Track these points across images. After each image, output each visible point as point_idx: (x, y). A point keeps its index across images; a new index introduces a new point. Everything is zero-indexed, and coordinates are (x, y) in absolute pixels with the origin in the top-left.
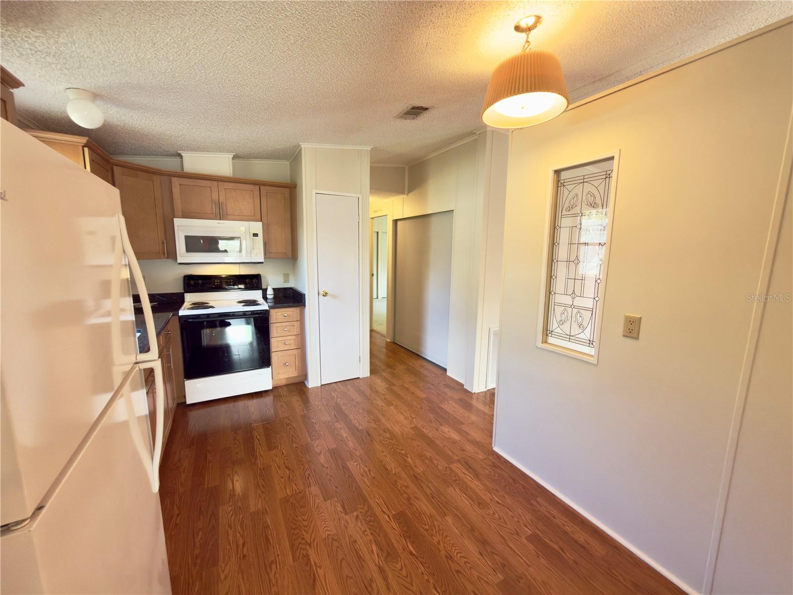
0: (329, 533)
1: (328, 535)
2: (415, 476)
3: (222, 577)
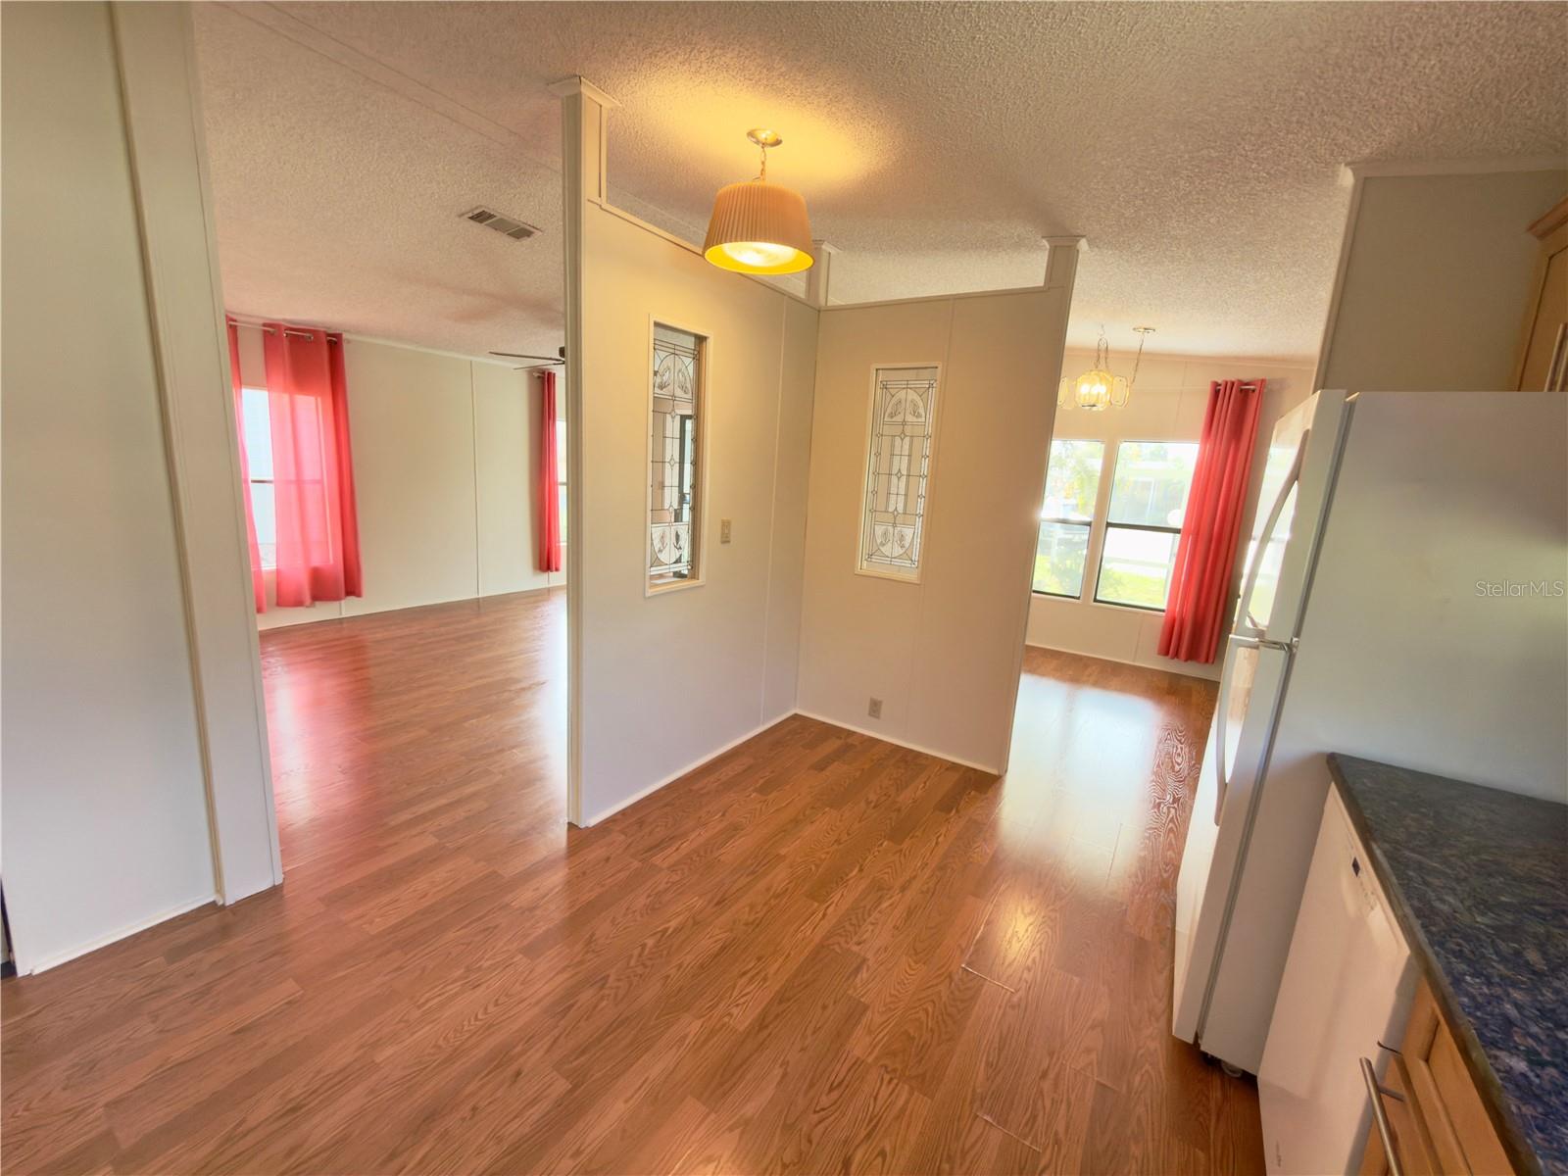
0: (913, 964)
1: (916, 962)
2: (718, 903)
3: (1093, 1056)
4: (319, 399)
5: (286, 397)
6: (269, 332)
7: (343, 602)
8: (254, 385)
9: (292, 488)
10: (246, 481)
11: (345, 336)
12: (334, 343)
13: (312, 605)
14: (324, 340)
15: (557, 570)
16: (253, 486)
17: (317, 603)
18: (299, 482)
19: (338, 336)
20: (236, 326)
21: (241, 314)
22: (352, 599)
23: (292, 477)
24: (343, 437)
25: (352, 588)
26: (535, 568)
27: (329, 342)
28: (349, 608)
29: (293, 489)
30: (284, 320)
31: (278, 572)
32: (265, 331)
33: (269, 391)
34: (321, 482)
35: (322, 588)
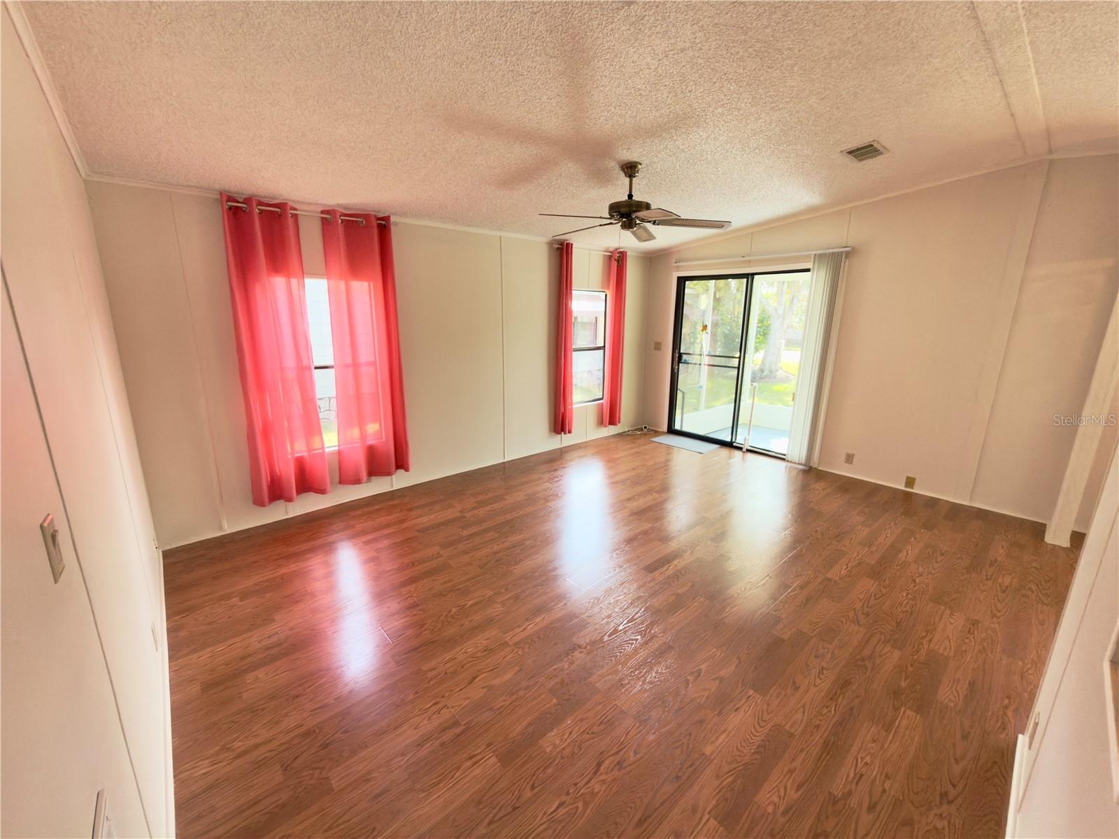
4: (372, 284)
5: (342, 285)
6: (326, 218)
7: (394, 476)
8: (316, 275)
9: (350, 368)
10: (309, 368)
11: (393, 219)
12: (383, 227)
13: (368, 481)
14: (374, 223)
15: (570, 432)
16: (317, 373)
17: (373, 478)
18: (355, 365)
19: (387, 219)
20: (296, 215)
21: (303, 203)
22: (401, 472)
23: (349, 361)
24: (392, 318)
25: (401, 463)
26: (550, 431)
27: (379, 226)
28: (400, 481)
29: (350, 370)
30: (339, 205)
31: (340, 453)
32: (322, 218)
33: (327, 279)
34: (373, 364)
35: (376, 465)
